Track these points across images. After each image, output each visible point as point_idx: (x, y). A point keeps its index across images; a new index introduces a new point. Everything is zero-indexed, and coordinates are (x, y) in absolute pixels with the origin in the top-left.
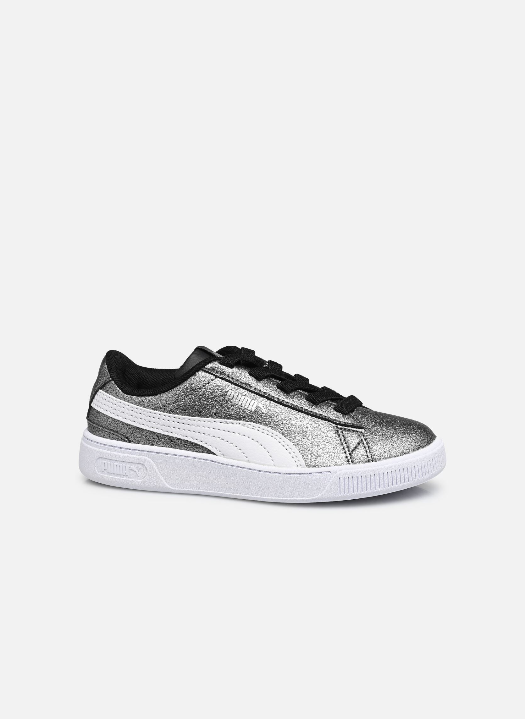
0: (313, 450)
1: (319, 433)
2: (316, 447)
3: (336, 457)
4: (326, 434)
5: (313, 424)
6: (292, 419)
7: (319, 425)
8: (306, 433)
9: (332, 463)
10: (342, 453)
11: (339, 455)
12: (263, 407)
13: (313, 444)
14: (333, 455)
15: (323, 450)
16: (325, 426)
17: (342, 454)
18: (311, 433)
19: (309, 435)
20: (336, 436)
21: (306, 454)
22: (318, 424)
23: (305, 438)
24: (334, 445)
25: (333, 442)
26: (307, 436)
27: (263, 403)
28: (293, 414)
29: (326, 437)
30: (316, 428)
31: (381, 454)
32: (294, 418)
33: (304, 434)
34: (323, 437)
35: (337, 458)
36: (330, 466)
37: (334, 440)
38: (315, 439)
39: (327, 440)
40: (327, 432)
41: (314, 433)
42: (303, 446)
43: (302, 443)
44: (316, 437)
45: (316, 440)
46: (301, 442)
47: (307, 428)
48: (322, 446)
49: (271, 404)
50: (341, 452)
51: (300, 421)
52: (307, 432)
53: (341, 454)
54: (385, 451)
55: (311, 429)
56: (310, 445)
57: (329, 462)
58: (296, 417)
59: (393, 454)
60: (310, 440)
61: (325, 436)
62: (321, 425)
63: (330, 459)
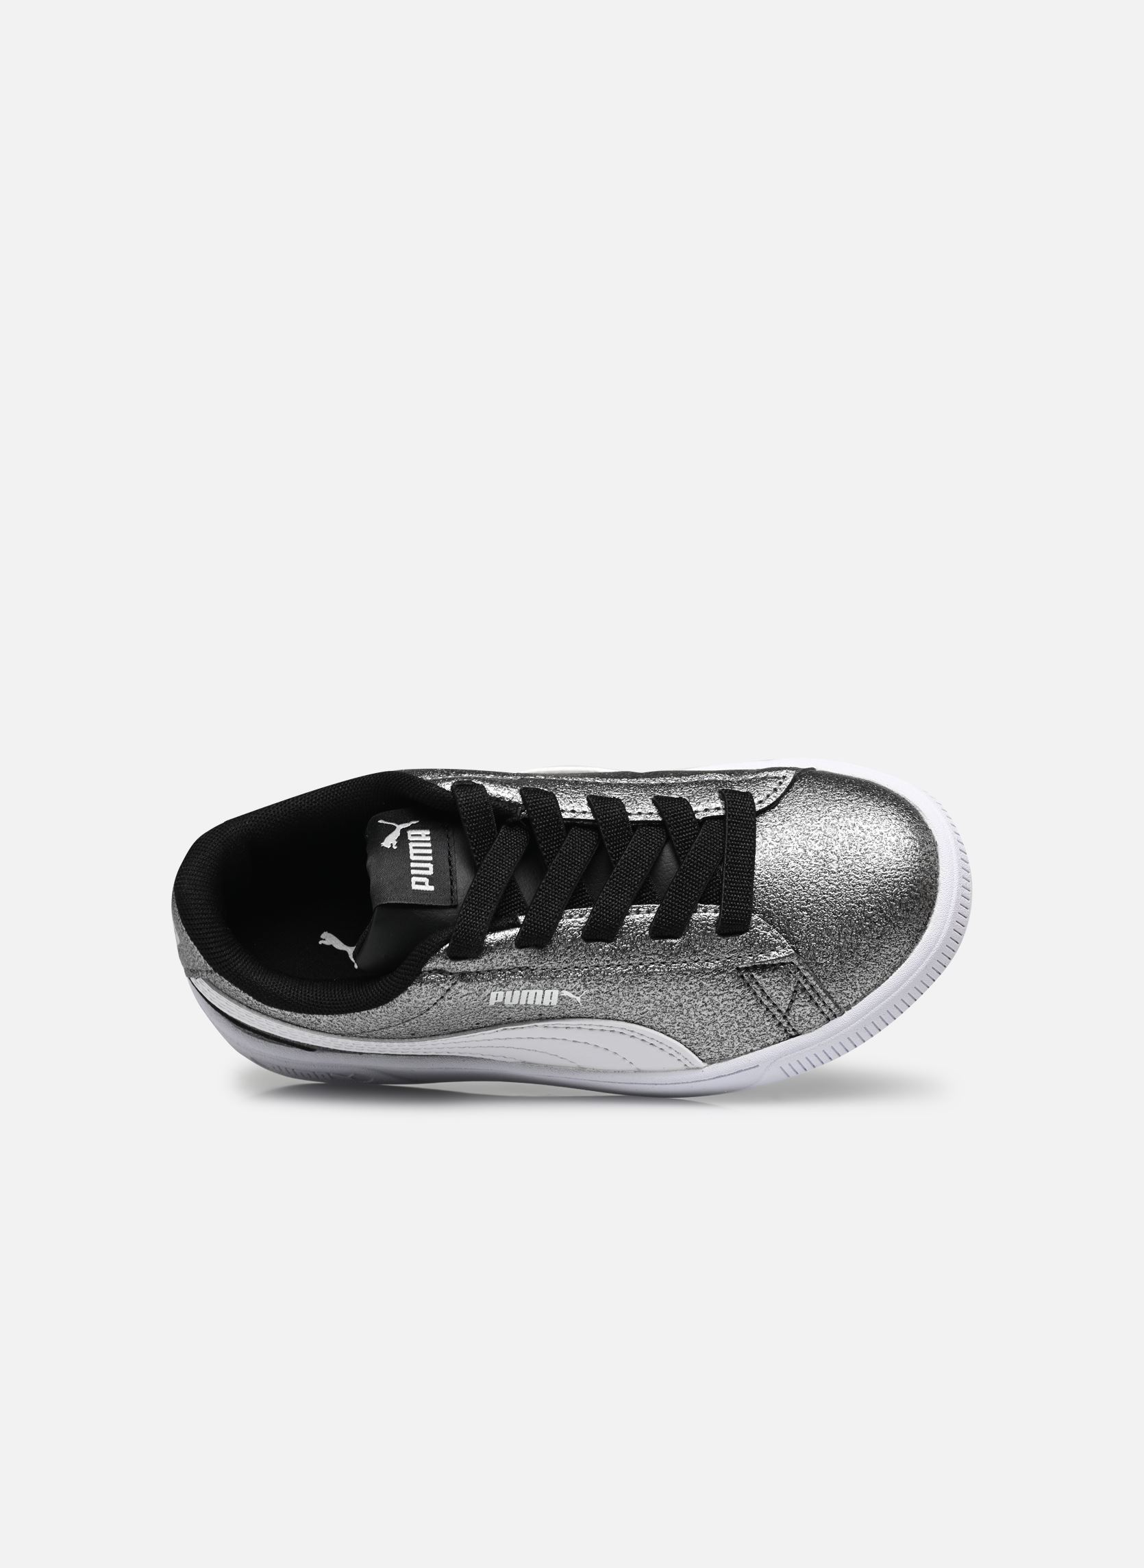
0: (708, 1033)
1: (707, 999)
2: (711, 1025)
3: (760, 1032)
4: (721, 997)
5: (689, 987)
6: (641, 993)
7: (701, 985)
8: (679, 1007)
9: (755, 1046)
10: (768, 1021)
11: (762, 1027)
12: (574, 994)
13: (703, 1022)
14: (752, 1029)
15: (726, 1027)
16: (715, 981)
17: (769, 1023)
18: (690, 1005)
19: (688, 1010)
20: (745, 991)
21: (695, 1042)
22: (699, 983)
23: (681, 1016)
24: (746, 1011)
25: (742, 1006)
26: (685, 1012)
27: (569, 988)
28: (640, 983)
29: (725, 1003)
30: (698, 993)
31: (847, 997)
32: (644, 989)
33: (676, 1010)
34: (717, 1005)
35: (762, 1033)
36: (752, 1051)
37: (742, 1001)
38: (703, 1013)
39: (729, 1006)
40: (722, 992)
41: (696, 1003)
42: (684, 1031)
43: (678, 1025)
44: (704, 1008)
45: (705, 1013)
46: (676, 1025)
47: (679, 998)
48: (722, 1020)
49: (588, 983)
50: (766, 1019)
51: (660, 991)
52: (681, 1006)
53: (767, 1024)
54: (854, 987)
55: (687, 998)
56: (697, 1025)
57: (747, 1045)
58: (648, 985)
59: (872, 984)
60: (693, 1017)
61: (721, 1000)
62: (704, 983)
63: (747, 1039)
